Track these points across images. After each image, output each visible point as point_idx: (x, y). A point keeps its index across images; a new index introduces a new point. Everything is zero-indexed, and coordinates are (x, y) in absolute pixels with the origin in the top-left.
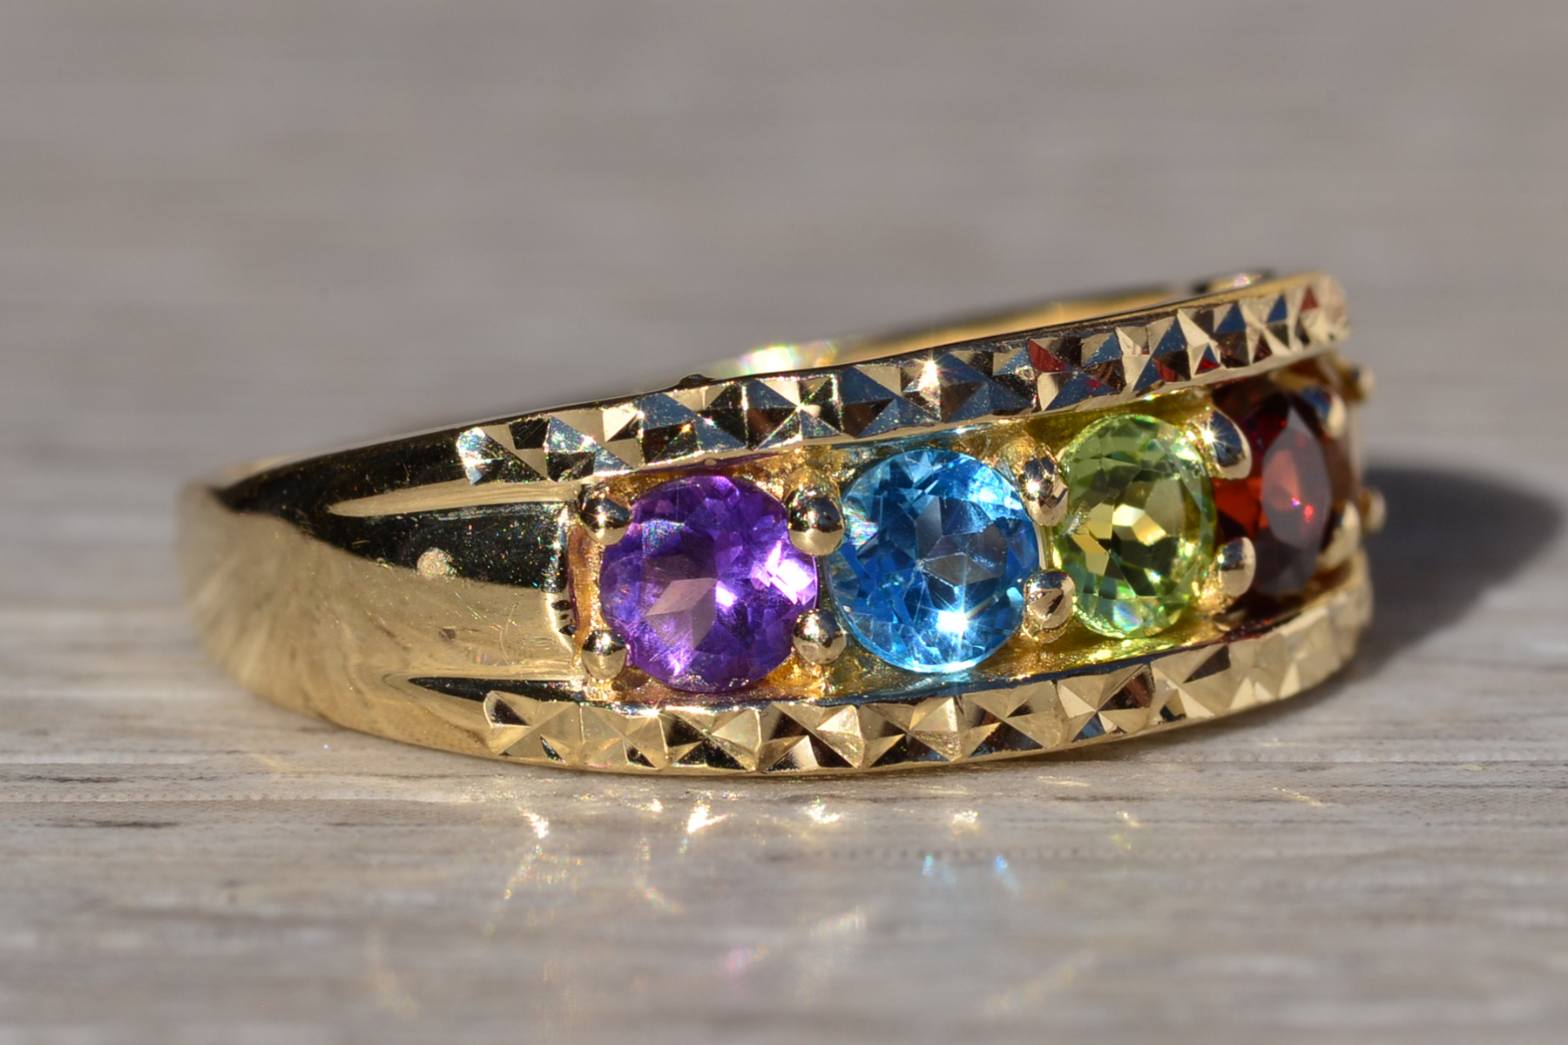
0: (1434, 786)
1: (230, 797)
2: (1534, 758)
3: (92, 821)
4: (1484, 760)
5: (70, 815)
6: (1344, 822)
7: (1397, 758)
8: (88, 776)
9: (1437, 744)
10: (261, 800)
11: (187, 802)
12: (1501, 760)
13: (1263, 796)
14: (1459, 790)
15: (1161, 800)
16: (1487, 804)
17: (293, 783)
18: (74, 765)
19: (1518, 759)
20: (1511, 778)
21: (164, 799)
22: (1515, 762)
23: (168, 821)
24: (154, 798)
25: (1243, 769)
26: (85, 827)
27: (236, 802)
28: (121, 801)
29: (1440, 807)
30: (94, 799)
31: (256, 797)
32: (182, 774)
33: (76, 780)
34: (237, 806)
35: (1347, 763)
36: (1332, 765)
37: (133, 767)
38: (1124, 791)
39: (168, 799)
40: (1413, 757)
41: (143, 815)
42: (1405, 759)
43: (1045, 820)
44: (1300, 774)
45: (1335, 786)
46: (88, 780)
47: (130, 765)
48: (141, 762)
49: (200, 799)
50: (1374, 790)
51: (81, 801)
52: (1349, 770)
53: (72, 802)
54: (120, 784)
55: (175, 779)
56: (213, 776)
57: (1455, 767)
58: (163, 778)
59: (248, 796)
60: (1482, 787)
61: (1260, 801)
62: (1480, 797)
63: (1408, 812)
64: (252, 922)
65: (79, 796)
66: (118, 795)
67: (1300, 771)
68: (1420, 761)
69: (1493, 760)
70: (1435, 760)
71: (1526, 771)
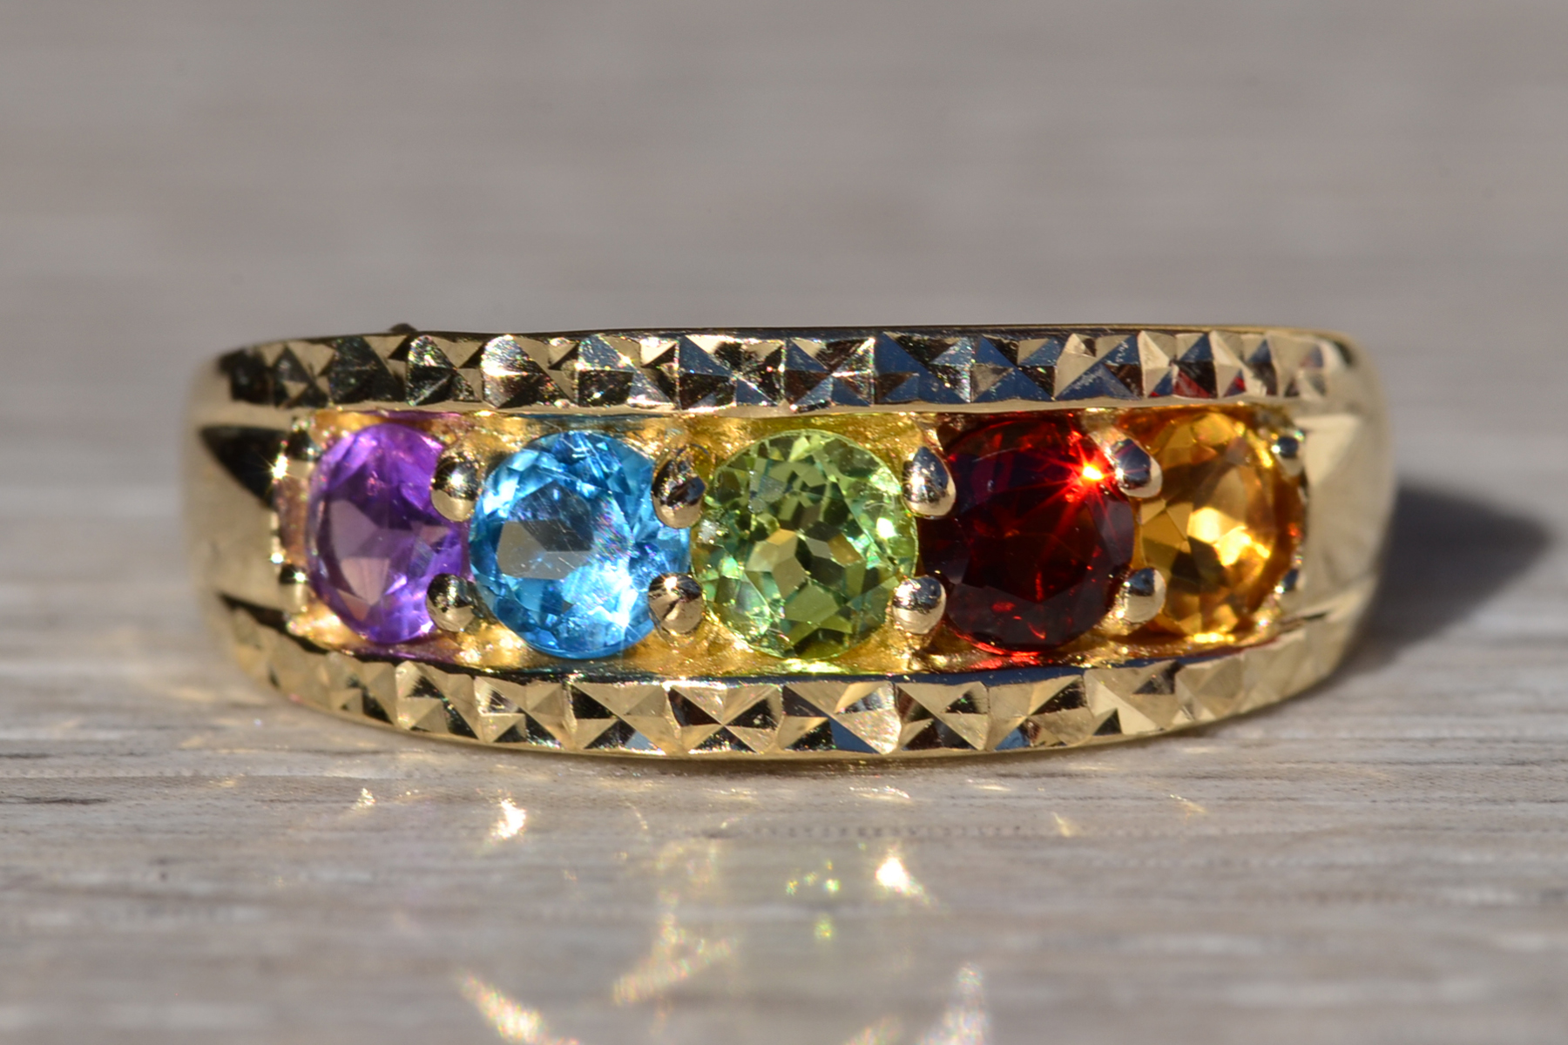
1: (161, 773)
3: (21, 797)
6: (1289, 799)
7: (1343, 734)
8: (17, 752)
10: (192, 776)
11: (117, 778)
21: (94, 775)
23: (97, 798)
24: (84, 774)
26: (14, 803)
27: (167, 778)
28: (50, 777)
30: (23, 775)
31: (187, 772)
32: (112, 750)
34: (167, 783)
37: (62, 742)
39: (98, 775)
40: (1358, 734)
41: (71, 791)
46: (17, 756)
47: (58, 740)
48: (70, 737)
49: (130, 776)
51: (10, 777)
54: (49, 760)
55: (105, 755)
56: (143, 752)
57: (1401, 743)
58: (92, 754)
59: (179, 772)
60: (1429, 763)
62: (1427, 774)
63: (1354, 790)
64: (185, 899)
65: (7, 772)
66: (48, 771)
68: (1366, 737)
69: (1441, 736)
70: (1381, 737)
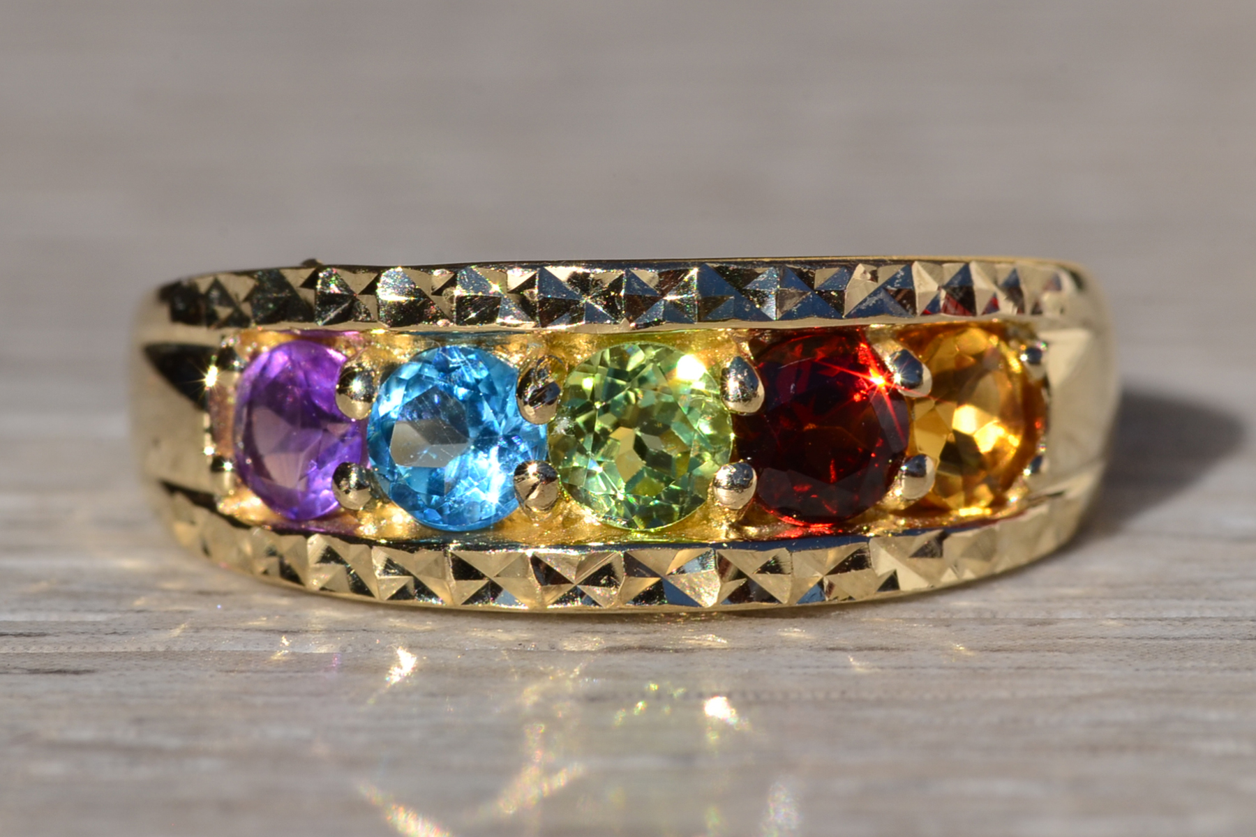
0: (1142, 638)
1: (140, 648)
2: (1226, 615)
3: (23, 669)
4: (1184, 616)
5: (6, 664)
6: (1067, 668)
8: (20, 631)
9: (1145, 603)
10: (165, 651)
11: (103, 653)
12: (1198, 616)
13: (1000, 647)
14: (1163, 642)
15: (915, 650)
16: (1186, 653)
17: (191, 637)
18: (9, 622)
19: (1213, 616)
20: (1206, 631)
21: (84, 650)
22: (1210, 618)
23: (87, 669)
24: (76, 649)
25: (983, 624)
26: (18, 674)
27: (144, 653)
28: (48, 652)
29: (1147, 656)
30: (25, 651)
31: (161, 649)
32: (99, 629)
33: (11, 635)
34: (144, 656)
35: (1071, 619)
36: (1058, 620)
37: (58, 623)
38: (884, 643)
39: (88, 651)
40: (1124, 614)
41: (65, 664)
42: (1118, 616)
43: (818, 667)
44: (1031, 629)
45: (1060, 638)
46: (21, 635)
47: (55, 622)
48: (64, 619)
49: (114, 651)
50: (1092, 641)
51: (15, 652)
52: (1072, 625)
53: (8, 653)
54: (47, 638)
55: (93, 634)
56: (124, 631)
57: (1160, 622)
58: (83, 633)
59: (154, 648)
60: (1182, 638)
61: (998, 650)
62: (1181, 647)
63: (1121, 660)
64: (158, 752)
65: (13, 648)
66: (46, 647)
67: (1031, 625)
68: (1130, 617)
69: (1192, 616)
70: (1143, 617)
71: (1220, 626)
